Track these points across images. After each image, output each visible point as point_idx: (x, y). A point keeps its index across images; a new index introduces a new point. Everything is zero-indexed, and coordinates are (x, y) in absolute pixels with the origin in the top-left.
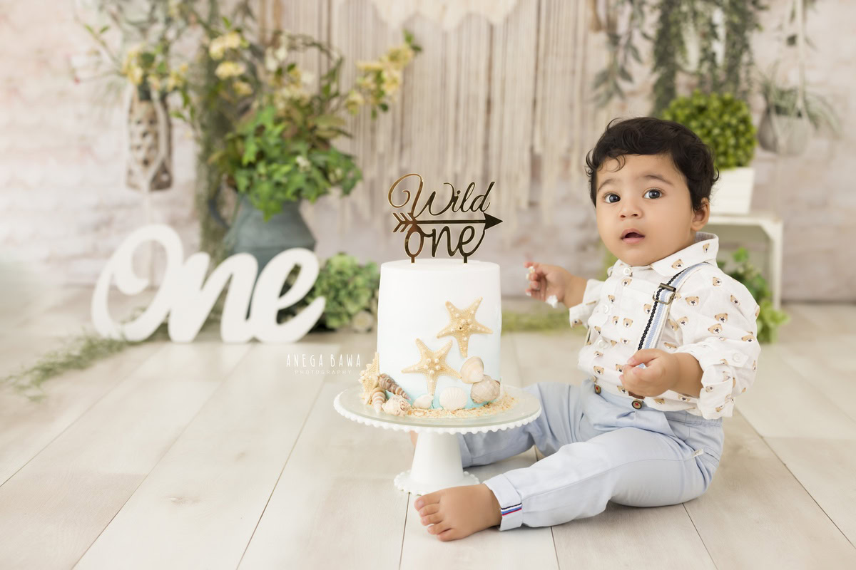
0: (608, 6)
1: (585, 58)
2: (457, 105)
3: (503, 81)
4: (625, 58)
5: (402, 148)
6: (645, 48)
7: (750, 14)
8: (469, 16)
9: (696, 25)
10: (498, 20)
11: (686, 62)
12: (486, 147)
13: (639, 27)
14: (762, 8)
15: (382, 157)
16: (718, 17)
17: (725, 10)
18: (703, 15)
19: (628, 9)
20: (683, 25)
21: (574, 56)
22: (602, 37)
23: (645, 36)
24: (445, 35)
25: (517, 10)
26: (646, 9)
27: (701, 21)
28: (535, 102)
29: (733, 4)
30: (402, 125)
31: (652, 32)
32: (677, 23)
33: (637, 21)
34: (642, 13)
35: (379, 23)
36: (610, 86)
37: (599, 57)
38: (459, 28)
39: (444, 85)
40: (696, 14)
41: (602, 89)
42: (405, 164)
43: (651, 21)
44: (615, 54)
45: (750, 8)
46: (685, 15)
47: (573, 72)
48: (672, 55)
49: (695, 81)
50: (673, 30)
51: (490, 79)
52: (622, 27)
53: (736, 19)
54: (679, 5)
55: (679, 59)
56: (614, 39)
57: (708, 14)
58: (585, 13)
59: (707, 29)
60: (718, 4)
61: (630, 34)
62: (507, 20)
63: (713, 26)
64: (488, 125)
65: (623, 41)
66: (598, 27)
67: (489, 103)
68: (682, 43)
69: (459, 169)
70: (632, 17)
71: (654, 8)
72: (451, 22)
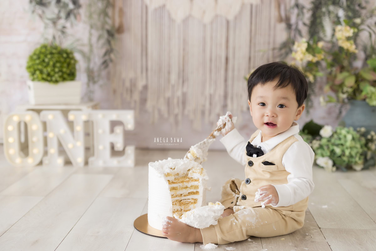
0: (286, 10)
1: (275, 36)
2: (211, 60)
3: (234, 49)
4: (295, 36)
5: (183, 82)
6: (304, 30)
7: (357, 11)
8: (217, 16)
9: (330, 18)
10: (231, 18)
11: (325, 36)
12: (226, 80)
13: (302, 20)
14: (363, 8)
15: (173, 86)
16: (341, 13)
17: (344, 10)
18: (333, 12)
19: (296, 11)
20: (323, 18)
21: (269, 35)
22: (283, 25)
23: (305, 24)
24: (205, 26)
25: (240, 13)
26: (305, 11)
27: (332, 16)
28: (250, 59)
29: (348, 7)
30: (183, 70)
31: (308, 22)
32: (320, 17)
33: (301, 17)
34: (303, 13)
35: (172, 20)
36: (287, 49)
37: (282, 35)
38: (212, 23)
39: (204, 51)
40: (329, 12)
41: (283, 51)
42: (185, 90)
43: (307, 16)
44: (290, 34)
45: (357, 8)
46: (324, 13)
47: (269, 43)
48: (318, 33)
49: (330, 45)
50: (318, 20)
51: (227, 47)
52: (293, 20)
53: (350, 14)
54: (321, 8)
55: (321, 35)
56: (289, 26)
57: (335, 12)
58: (274, 13)
59: (336, 20)
60: (341, 7)
61: (297, 24)
62: (236, 18)
63: (338, 18)
64: (226, 70)
65: (294, 27)
66: (281, 20)
67: (227, 59)
68: (323, 27)
69: (212, 92)
70: (298, 15)
71: (309, 10)
72: (207, 19)
